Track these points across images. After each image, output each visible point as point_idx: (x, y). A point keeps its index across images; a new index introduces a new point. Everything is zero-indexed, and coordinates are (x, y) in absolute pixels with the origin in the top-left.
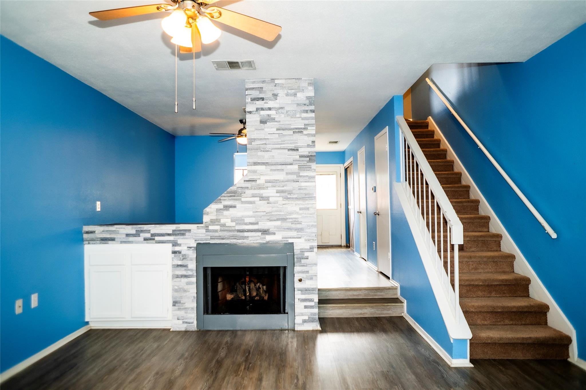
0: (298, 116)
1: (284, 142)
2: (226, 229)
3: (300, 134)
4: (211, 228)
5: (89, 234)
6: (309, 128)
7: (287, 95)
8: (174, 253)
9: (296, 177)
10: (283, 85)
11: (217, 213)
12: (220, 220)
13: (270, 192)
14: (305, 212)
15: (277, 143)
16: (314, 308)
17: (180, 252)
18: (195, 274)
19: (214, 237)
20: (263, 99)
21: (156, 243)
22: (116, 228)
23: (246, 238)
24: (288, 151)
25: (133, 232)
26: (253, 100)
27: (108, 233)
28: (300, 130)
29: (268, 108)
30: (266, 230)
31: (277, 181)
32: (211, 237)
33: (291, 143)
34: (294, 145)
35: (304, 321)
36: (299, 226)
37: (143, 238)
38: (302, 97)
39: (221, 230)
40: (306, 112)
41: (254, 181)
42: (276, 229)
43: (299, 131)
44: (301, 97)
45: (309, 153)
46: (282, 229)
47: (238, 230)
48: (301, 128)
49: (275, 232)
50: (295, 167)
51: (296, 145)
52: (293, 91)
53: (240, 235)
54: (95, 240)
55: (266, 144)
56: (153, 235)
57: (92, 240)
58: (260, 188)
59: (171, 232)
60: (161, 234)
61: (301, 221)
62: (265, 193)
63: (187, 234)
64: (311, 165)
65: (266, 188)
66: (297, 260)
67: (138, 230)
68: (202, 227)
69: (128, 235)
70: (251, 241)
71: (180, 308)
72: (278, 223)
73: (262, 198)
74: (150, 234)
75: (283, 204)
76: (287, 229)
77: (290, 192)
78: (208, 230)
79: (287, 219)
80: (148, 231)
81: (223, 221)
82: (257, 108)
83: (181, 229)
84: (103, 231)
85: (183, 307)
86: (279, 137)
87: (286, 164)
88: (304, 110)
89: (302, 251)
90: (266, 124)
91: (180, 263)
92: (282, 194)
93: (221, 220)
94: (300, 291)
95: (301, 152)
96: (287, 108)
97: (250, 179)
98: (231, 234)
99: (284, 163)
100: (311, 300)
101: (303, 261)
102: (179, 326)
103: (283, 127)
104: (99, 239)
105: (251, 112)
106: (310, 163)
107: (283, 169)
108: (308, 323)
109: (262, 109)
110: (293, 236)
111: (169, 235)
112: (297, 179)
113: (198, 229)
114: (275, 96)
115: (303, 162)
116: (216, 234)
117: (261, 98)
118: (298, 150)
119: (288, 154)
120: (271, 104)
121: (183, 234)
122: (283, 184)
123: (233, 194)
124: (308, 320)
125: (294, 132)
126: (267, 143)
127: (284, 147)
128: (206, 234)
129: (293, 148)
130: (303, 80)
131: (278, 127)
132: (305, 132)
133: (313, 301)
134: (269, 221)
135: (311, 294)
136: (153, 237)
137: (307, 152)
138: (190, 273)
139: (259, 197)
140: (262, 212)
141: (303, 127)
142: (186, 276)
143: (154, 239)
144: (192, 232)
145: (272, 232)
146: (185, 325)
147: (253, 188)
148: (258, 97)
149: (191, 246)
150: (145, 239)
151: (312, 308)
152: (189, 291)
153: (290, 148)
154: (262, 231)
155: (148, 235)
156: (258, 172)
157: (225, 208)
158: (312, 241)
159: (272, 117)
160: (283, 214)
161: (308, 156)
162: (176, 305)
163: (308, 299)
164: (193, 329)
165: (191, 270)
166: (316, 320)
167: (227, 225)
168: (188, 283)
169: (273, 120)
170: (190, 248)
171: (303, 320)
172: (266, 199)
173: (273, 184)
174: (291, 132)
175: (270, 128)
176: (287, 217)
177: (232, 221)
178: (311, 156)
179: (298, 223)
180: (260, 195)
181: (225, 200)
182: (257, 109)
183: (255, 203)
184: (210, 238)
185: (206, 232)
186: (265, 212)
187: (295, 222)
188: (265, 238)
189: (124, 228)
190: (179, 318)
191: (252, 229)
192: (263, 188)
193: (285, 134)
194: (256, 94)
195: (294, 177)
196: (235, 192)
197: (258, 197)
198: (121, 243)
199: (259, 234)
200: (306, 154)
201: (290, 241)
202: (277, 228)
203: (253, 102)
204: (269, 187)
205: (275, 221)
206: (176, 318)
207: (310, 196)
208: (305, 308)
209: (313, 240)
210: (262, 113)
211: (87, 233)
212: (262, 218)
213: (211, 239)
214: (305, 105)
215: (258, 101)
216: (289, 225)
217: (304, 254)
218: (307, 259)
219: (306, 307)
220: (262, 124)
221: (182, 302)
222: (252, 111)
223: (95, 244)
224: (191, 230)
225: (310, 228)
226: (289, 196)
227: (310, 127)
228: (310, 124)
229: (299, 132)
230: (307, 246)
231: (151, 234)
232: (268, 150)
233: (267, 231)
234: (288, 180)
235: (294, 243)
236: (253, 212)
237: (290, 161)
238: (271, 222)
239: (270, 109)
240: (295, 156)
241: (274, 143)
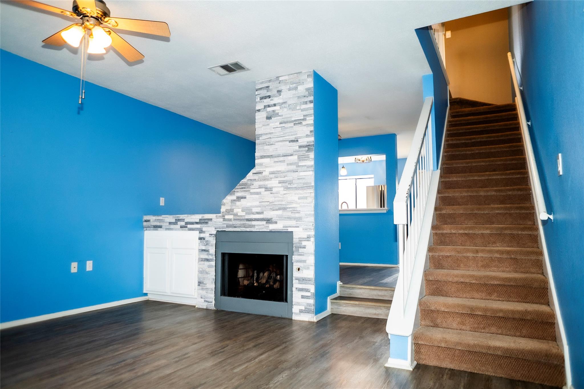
0: (298, 108)
1: (286, 135)
2: (238, 218)
3: (299, 125)
4: (227, 217)
5: (147, 222)
6: (307, 118)
7: (290, 89)
8: (200, 239)
9: (295, 167)
10: (286, 81)
11: (231, 203)
12: (233, 209)
13: (273, 183)
14: (305, 201)
15: (279, 136)
16: (310, 299)
17: (204, 239)
18: (215, 259)
19: (228, 225)
20: (269, 97)
21: (188, 230)
22: (163, 217)
23: (253, 227)
24: (289, 142)
25: (174, 221)
26: (262, 98)
27: (158, 221)
28: (300, 122)
29: (274, 104)
30: (270, 219)
31: (279, 172)
32: (227, 225)
33: (292, 135)
34: (294, 137)
35: (301, 311)
36: (297, 215)
37: (180, 226)
38: (302, 90)
39: (234, 220)
40: (306, 103)
41: (260, 173)
42: (278, 218)
43: (298, 122)
44: (301, 89)
45: (308, 143)
46: (282, 219)
47: (247, 219)
48: (301, 120)
49: (277, 221)
50: (295, 158)
51: (296, 136)
52: (294, 85)
53: (249, 224)
54: (150, 227)
55: (270, 138)
56: (187, 223)
57: (149, 227)
58: (265, 179)
59: (198, 221)
60: (192, 222)
61: (299, 210)
62: (269, 184)
63: (209, 222)
64: (309, 155)
65: (270, 180)
66: (295, 249)
67: (176, 219)
68: (220, 216)
69: (170, 223)
70: (257, 229)
71: (203, 288)
72: (280, 212)
73: (267, 189)
74: (184, 222)
75: (284, 194)
76: (287, 218)
77: (291, 182)
78: (224, 220)
79: (288, 208)
80: (183, 220)
81: (235, 211)
82: (264, 106)
83: (205, 218)
84: (155, 220)
85: (205, 287)
86: (282, 130)
87: (287, 156)
88: (304, 102)
89: (301, 240)
90: (271, 119)
91: (204, 248)
92: (284, 184)
93: (234, 209)
94: (298, 281)
95: (301, 142)
96: (289, 102)
97: (258, 172)
98: (242, 222)
99: (285, 155)
100: (307, 290)
101: (301, 250)
102: (201, 304)
103: (285, 120)
104: (153, 226)
105: (260, 110)
106: (308, 152)
107: (284, 161)
108: (305, 313)
109: (269, 106)
110: (293, 225)
111: (197, 223)
112: (296, 169)
113: (217, 218)
114: (279, 92)
115: (302, 152)
116: (231, 223)
117: (268, 96)
118: (297, 141)
119: (289, 146)
120: (276, 100)
121: (207, 223)
122: (284, 174)
123: (244, 186)
124: (304, 310)
125: (294, 124)
126: (271, 137)
127: (286, 139)
128: (223, 222)
129: (293, 139)
130: (303, 73)
131: (281, 121)
132: (304, 123)
133: (309, 291)
134: (272, 210)
135: (308, 284)
136: (186, 225)
137: (305, 142)
138: (210, 257)
139: (265, 188)
140: (267, 202)
141: (302, 118)
142: (208, 260)
143: (186, 227)
144: (213, 221)
145: (275, 221)
146: (206, 304)
147: (260, 179)
148: (266, 95)
149: (212, 233)
150: (181, 227)
151: (308, 298)
152: (210, 274)
153: (291, 139)
154: (266, 220)
155: (183, 224)
156: (263, 164)
157: (238, 199)
158: (309, 230)
159: (276, 112)
160: (284, 203)
161: (307, 146)
162: (200, 285)
163: (305, 289)
164: (212, 308)
165: (212, 255)
166: (312, 311)
167: (239, 215)
168: (210, 267)
169: (277, 115)
170: (211, 235)
171: (300, 310)
172: (270, 189)
173: (276, 175)
174: (292, 124)
175: (275, 122)
176: (288, 206)
177: (242, 211)
178: (309, 145)
179: (297, 212)
180: (265, 186)
181: (237, 192)
182: (265, 107)
183: (261, 194)
184: (226, 226)
185: (223, 221)
186: (269, 202)
187: (295, 211)
188: (269, 227)
189: (168, 218)
190: (202, 297)
191: (258, 218)
192: (267, 180)
193: (287, 126)
194: (264, 93)
195: (294, 167)
196: (245, 184)
197: (263, 188)
198: (166, 230)
199: (264, 223)
200: (305, 144)
201: (290, 230)
202: (279, 217)
203: (262, 100)
204: (273, 178)
205: (277, 211)
206: (200, 296)
207: (308, 185)
208: (302, 298)
209: (310, 229)
210: (269, 109)
211: (146, 221)
212: (266, 207)
213: (227, 227)
214: (305, 96)
215: (265, 99)
216: (289, 214)
217: (302, 243)
218: (304, 248)
219: (303, 297)
220: (268, 120)
221: (204, 283)
222: (260, 109)
223: (150, 230)
224: (213, 219)
225: (307, 217)
226: (289, 186)
227: (308, 117)
228: (308, 115)
229: (298, 123)
230: (304, 235)
231: (185, 222)
232: (272, 143)
233: (270, 220)
234: (288, 170)
235: (293, 232)
236: (260, 202)
237: (290, 152)
238: (273, 211)
239: (275, 105)
240: (295, 146)
241: (277, 136)
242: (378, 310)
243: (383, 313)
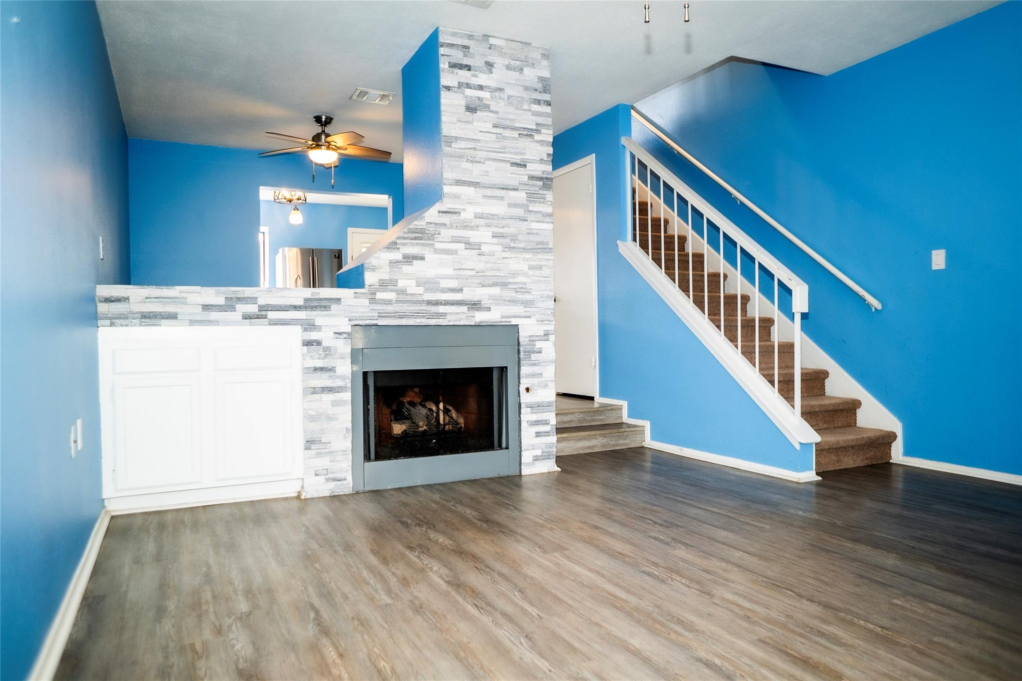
0: (526, 107)
1: (505, 150)
2: (409, 298)
3: (529, 139)
4: (380, 296)
5: (112, 304)
6: (543, 131)
7: (508, 68)
8: (307, 345)
9: (523, 213)
10: (502, 49)
11: (390, 268)
12: (396, 281)
13: (484, 235)
14: (537, 272)
15: (494, 149)
16: (550, 435)
17: (319, 343)
18: (349, 385)
19: (384, 313)
20: (469, 68)
21: (270, 324)
22: (181, 292)
23: (443, 316)
24: (511, 166)
25: (221, 301)
26: (453, 66)
27: (158, 302)
28: (529, 133)
29: (479, 85)
30: (476, 302)
31: (494, 217)
32: (379, 313)
33: (515, 154)
34: (519, 157)
35: (536, 459)
36: (527, 297)
37: (242, 314)
38: (531, 77)
39: (398, 301)
40: (538, 102)
41: (456, 213)
42: (491, 301)
43: (528, 133)
44: (531, 75)
45: (543, 173)
46: (500, 302)
47: (428, 300)
48: (531, 129)
49: (490, 306)
50: (521, 196)
51: (524, 157)
52: (518, 63)
53: (431, 310)
54: (127, 318)
55: (475, 149)
56: (262, 308)
57: (120, 318)
58: (466, 226)
59: (301, 302)
60: (280, 306)
61: (530, 288)
62: (474, 236)
63: (334, 307)
64: (545, 195)
65: (476, 228)
66: (524, 355)
67: (229, 296)
68: (364, 294)
69: (206, 307)
70: (450, 321)
71: (321, 453)
72: (496, 291)
73: (469, 245)
74: (257, 305)
75: (504, 258)
76: (509, 301)
77: (515, 238)
78: (373, 301)
79: (510, 283)
80: (253, 300)
81: (401, 284)
82: (459, 83)
83: (321, 297)
84: (147, 298)
85: (327, 450)
86: (497, 140)
87: (507, 189)
88: (535, 99)
89: (532, 340)
90: (476, 113)
91: (319, 364)
92: (502, 240)
93: (399, 280)
94: (530, 409)
95: (532, 170)
96: (509, 91)
97: (450, 210)
98: (417, 308)
99: (504, 187)
100: (546, 423)
101: (534, 357)
102: (318, 488)
103: (503, 122)
104: (140, 316)
105: (449, 87)
106: (544, 190)
107: (503, 197)
108: (542, 461)
109: (468, 86)
110: (518, 314)
111: (296, 308)
112: (524, 216)
113: (356, 297)
114: (490, 65)
115: (533, 187)
116: (390, 308)
117: (466, 66)
118: (525, 166)
119: (511, 172)
120: (483, 79)
121: (326, 308)
122: (504, 222)
123: (420, 235)
124: (541, 456)
125: (519, 134)
126: (478, 147)
127: (504, 157)
128: (370, 307)
129: (518, 161)
130: (534, 47)
131: (495, 122)
132: (537, 137)
133: (548, 424)
134: (481, 286)
135: (546, 412)
136: (264, 313)
137: (539, 171)
138: (339, 383)
139: (465, 243)
140: (470, 269)
141: (534, 127)
142: (330, 390)
143: (265, 317)
144: (342, 304)
145: (486, 306)
146: (332, 485)
147: (455, 225)
148: (460, 62)
149: (341, 331)
150: (246, 317)
151: (547, 435)
152: (338, 419)
153: (514, 161)
154: (468, 304)
155: (253, 309)
156: (462, 197)
157: (405, 260)
158: (547, 322)
159: (485, 102)
160: (503, 275)
161: (541, 179)
162: (312, 448)
163: (542, 421)
164: (345, 491)
165: (343, 378)
166: (553, 455)
167: (408, 292)
168: (335, 404)
169: (487, 107)
170: (340, 334)
171: (534, 457)
172: (476, 247)
173: (487, 221)
174: (515, 134)
175: (482, 122)
176: (510, 280)
177: (418, 285)
178: (547, 178)
179: (526, 292)
180: (466, 239)
181: (404, 244)
182: (460, 85)
183: (457, 254)
184: (377, 315)
185: (370, 303)
186: (474, 269)
187: (522, 290)
188: (474, 317)
189: (200, 293)
190: (318, 473)
191: (453, 301)
192: (472, 228)
193: (507, 135)
194: (458, 56)
195: (520, 212)
196: (422, 231)
197: (462, 242)
198: (190, 325)
199: (464, 309)
200: (539, 174)
201: (514, 322)
202: (494, 299)
203: (453, 69)
204: (481, 226)
205: (490, 288)
206: (313, 473)
207: (544, 246)
208: (537, 436)
209: (549, 321)
210: (468, 92)
211: (108, 300)
212: (469, 280)
213: (379, 317)
214: (536, 90)
215: (460, 69)
216: (511, 294)
217: (535, 345)
218: (540, 352)
219: (538, 434)
220: (469, 113)
221: (323, 440)
222: (451, 86)
223: (127, 325)
224: (342, 300)
225: (543, 301)
226: (512, 245)
227: (544, 129)
228: (545, 124)
229: (527, 135)
230: (539, 330)
231: (259, 306)
232: (479, 160)
233: (478, 304)
234: (511, 216)
235: (519, 327)
236: (454, 269)
237: (514, 183)
238: (483, 288)
239: (481, 88)
240: (521, 176)
241: (488, 149)
242: (592, 441)
243: (598, 443)
